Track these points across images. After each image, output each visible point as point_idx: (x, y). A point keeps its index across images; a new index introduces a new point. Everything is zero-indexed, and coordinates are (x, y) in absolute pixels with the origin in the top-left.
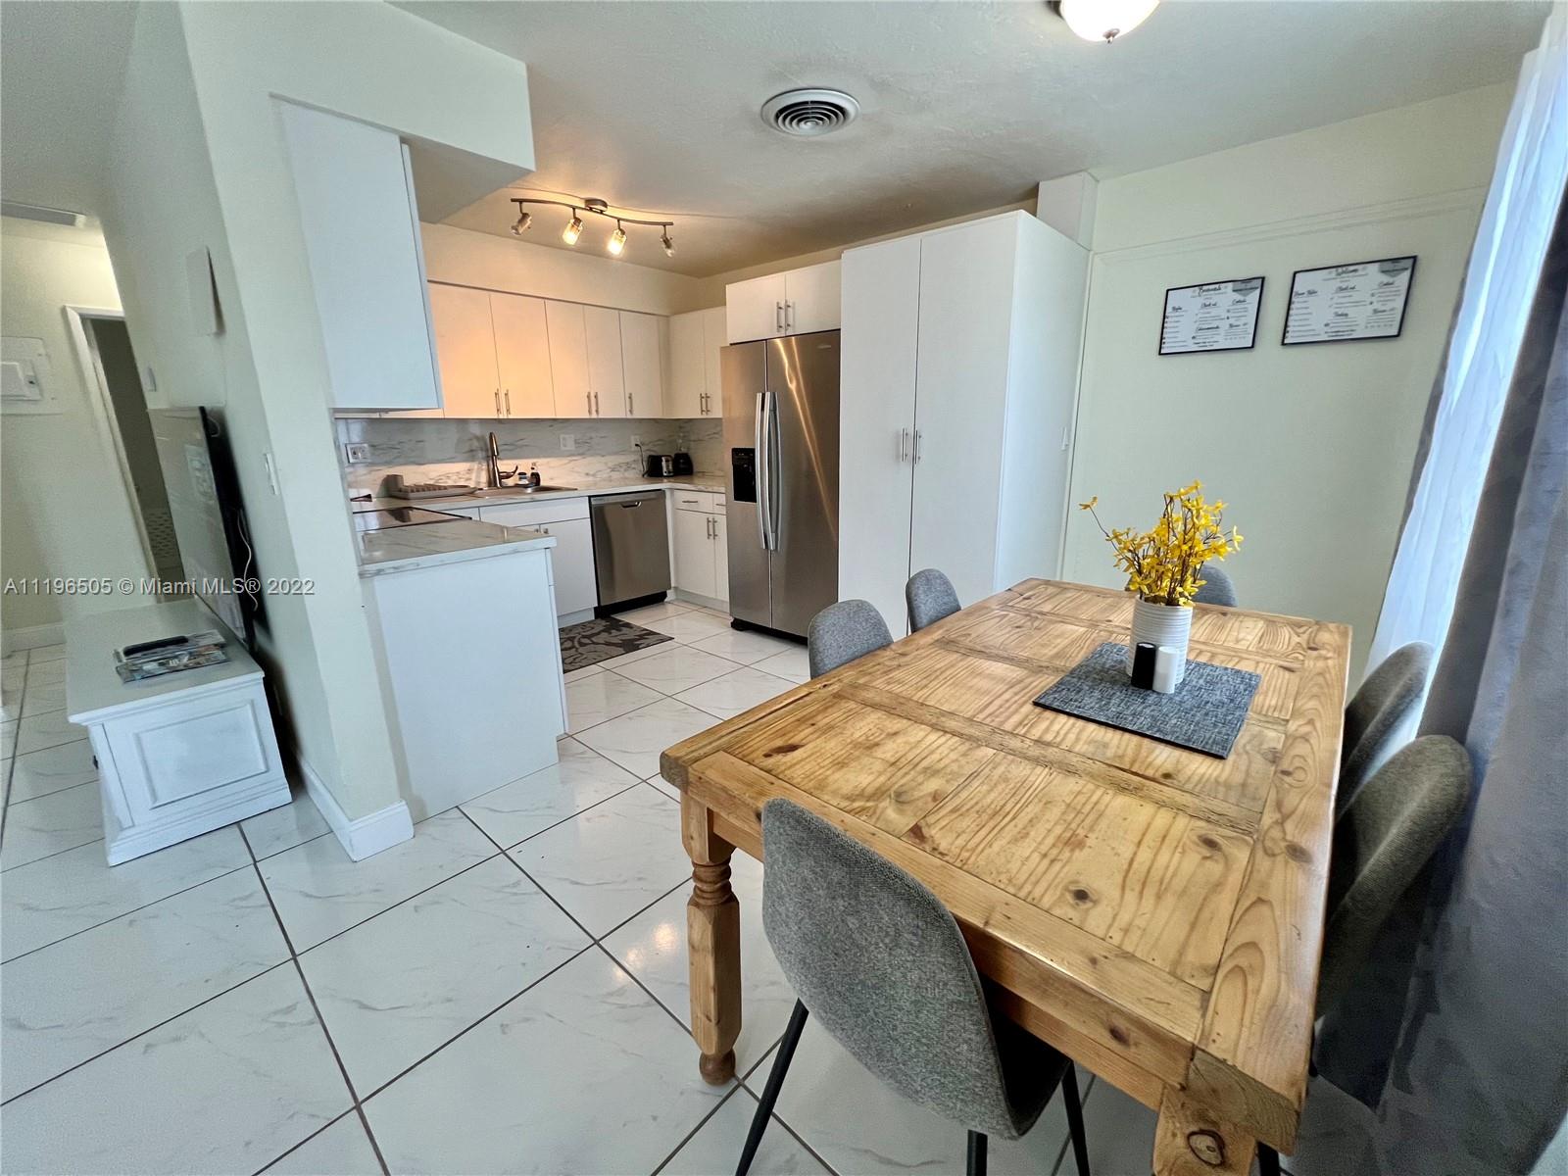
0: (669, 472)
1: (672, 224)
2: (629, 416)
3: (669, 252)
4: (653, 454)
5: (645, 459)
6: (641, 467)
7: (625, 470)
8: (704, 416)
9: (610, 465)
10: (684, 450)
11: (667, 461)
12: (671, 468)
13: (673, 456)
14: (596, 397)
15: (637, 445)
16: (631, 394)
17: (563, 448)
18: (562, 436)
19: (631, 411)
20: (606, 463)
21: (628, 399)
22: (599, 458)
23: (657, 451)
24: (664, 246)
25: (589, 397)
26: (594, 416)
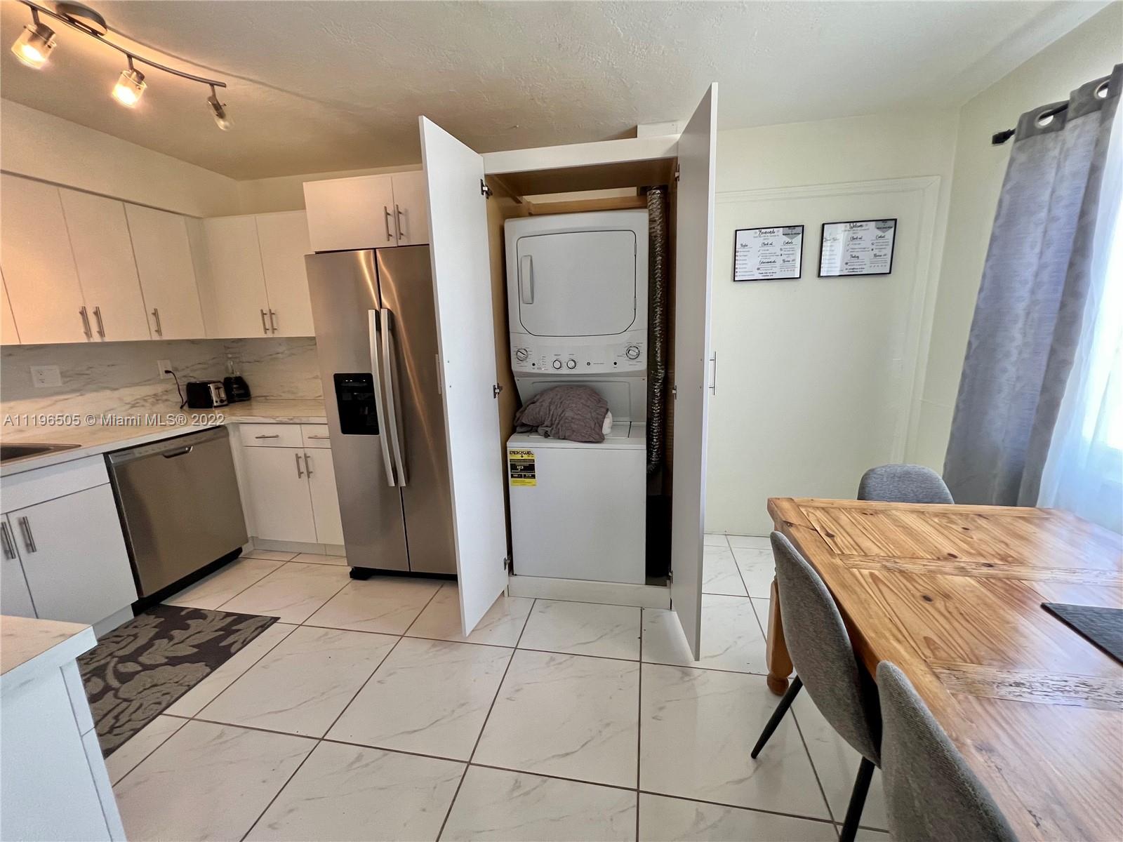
0: (222, 401)
1: (224, 86)
2: (156, 337)
3: (221, 124)
4: (193, 380)
5: (183, 388)
6: (176, 398)
7: (153, 404)
8: (269, 335)
9: (129, 399)
10: (238, 374)
11: (218, 388)
12: (223, 395)
13: (222, 381)
14: (97, 313)
15: (167, 372)
16: (156, 310)
17: (37, 385)
18: (33, 369)
19: (159, 331)
20: (120, 399)
21: (152, 319)
22: (108, 393)
23: (199, 377)
24: (213, 112)
25: (83, 313)
26: (96, 338)
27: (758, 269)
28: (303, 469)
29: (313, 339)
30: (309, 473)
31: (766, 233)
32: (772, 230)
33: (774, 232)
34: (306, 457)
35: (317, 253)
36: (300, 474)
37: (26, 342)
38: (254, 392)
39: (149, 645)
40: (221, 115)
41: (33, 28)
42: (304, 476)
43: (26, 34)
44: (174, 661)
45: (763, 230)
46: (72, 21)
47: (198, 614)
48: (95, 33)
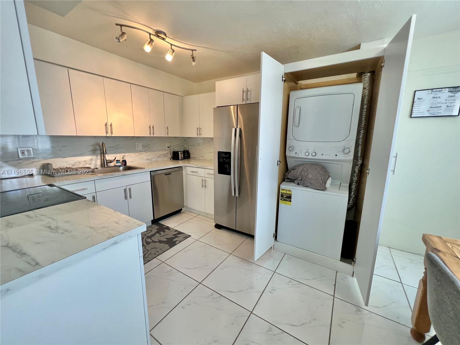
0: (182, 158)
1: (196, 50)
2: (167, 136)
4: (175, 151)
5: (172, 153)
6: (170, 156)
7: (163, 157)
8: (199, 136)
9: (157, 155)
10: (187, 149)
11: (181, 154)
13: (183, 151)
14: (153, 127)
19: (168, 134)
21: (166, 129)
22: (153, 152)
23: (176, 149)
24: (192, 60)
25: (150, 127)
26: (152, 135)
27: (428, 111)
28: (204, 185)
29: (213, 138)
30: (205, 186)
31: (436, 91)
32: (440, 89)
33: (442, 91)
34: (205, 181)
35: (217, 107)
36: (203, 186)
37: (136, 136)
38: (191, 156)
39: (154, 235)
40: (194, 61)
41: (149, 40)
42: (204, 187)
43: (148, 42)
44: (161, 242)
45: (434, 90)
46: (158, 36)
47: (168, 228)
48: (163, 39)
